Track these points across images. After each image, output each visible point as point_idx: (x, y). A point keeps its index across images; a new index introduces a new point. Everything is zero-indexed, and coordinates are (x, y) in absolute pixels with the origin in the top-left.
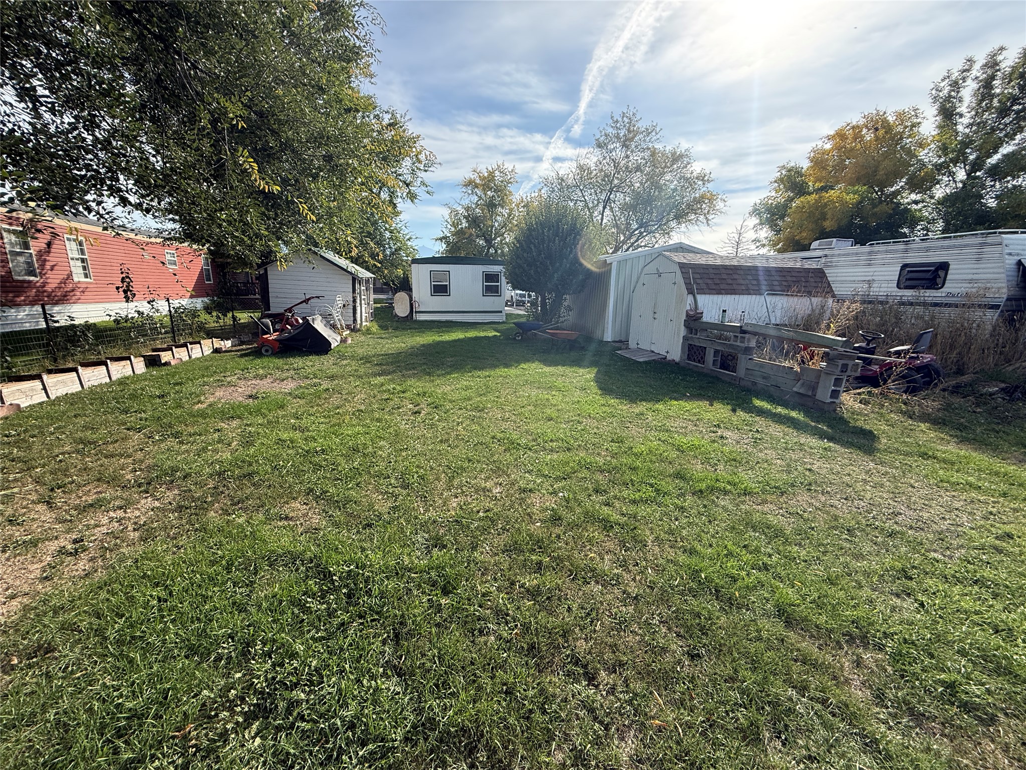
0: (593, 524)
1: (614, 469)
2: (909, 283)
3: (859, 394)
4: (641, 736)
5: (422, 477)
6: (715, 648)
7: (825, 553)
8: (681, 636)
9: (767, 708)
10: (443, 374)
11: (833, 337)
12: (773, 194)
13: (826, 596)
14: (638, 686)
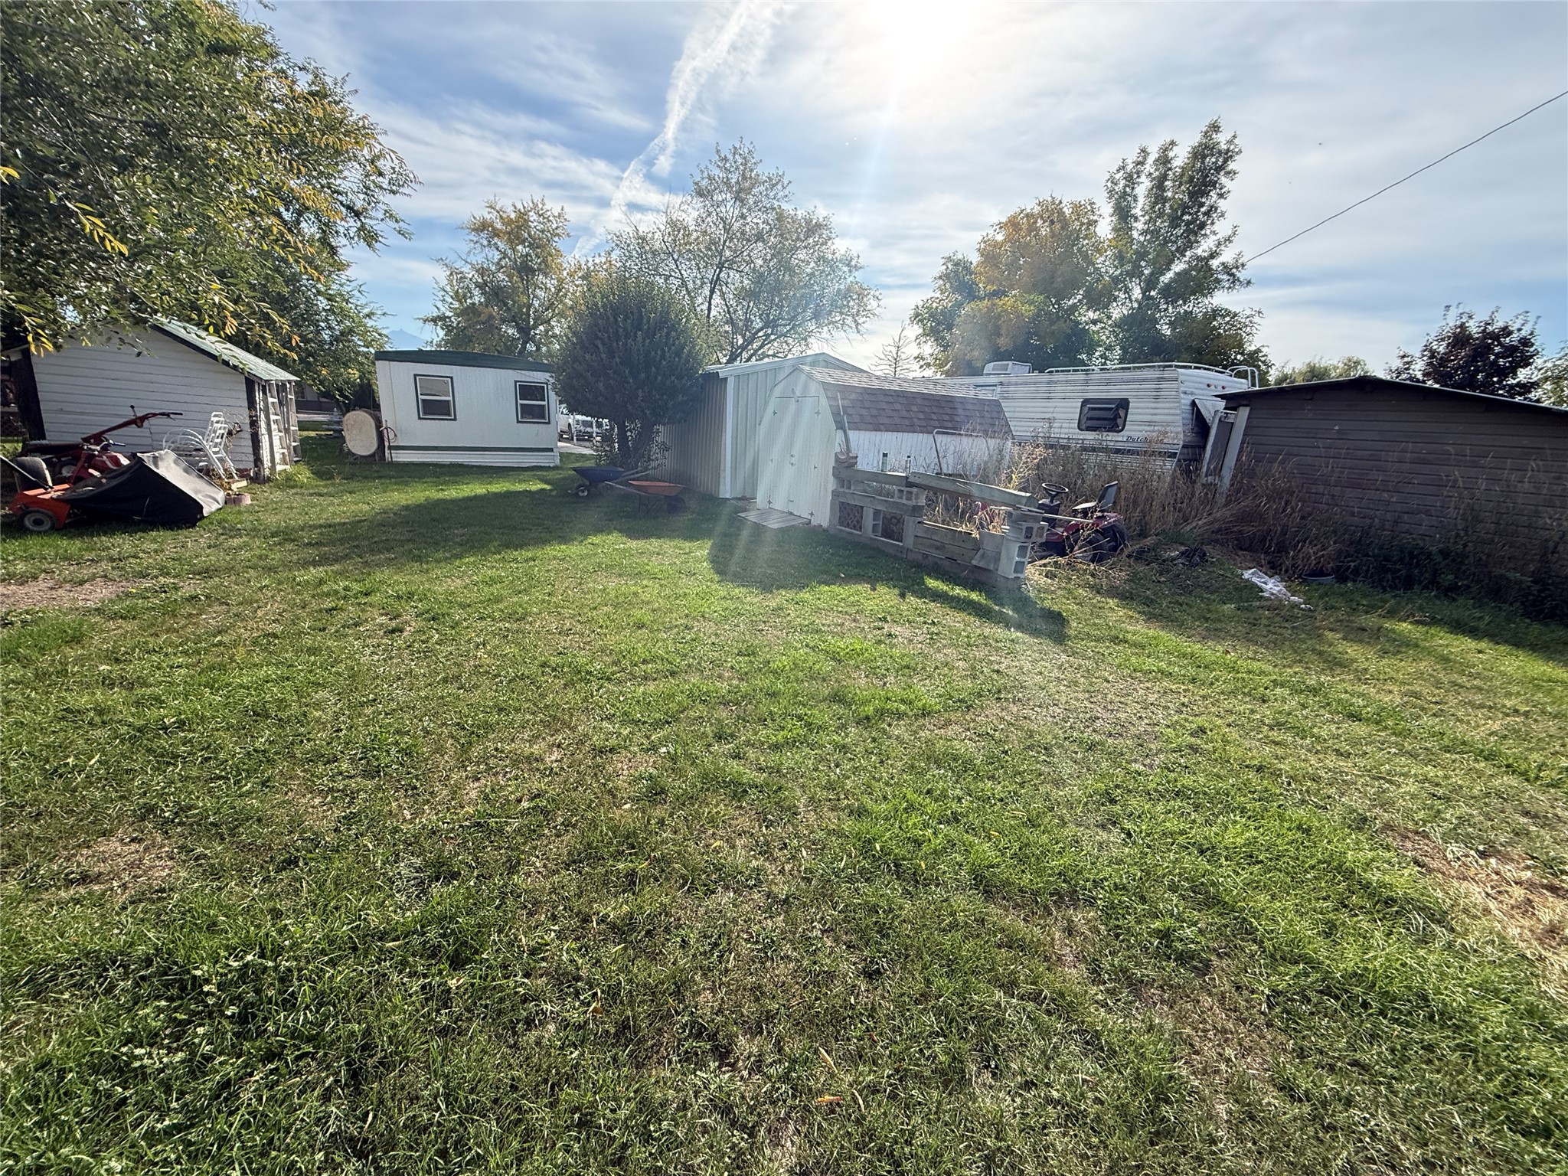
0: (715, 791)
1: (744, 698)
2: (1090, 423)
3: (1045, 565)
4: (804, 1129)
5: (407, 752)
6: (899, 955)
7: (1022, 785)
8: (853, 947)
9: (972, 1028)
10: (446, 559)
11: (1016, 492)
12: (938, 295)
13: (1027, 845)
14: (795, 1046)
